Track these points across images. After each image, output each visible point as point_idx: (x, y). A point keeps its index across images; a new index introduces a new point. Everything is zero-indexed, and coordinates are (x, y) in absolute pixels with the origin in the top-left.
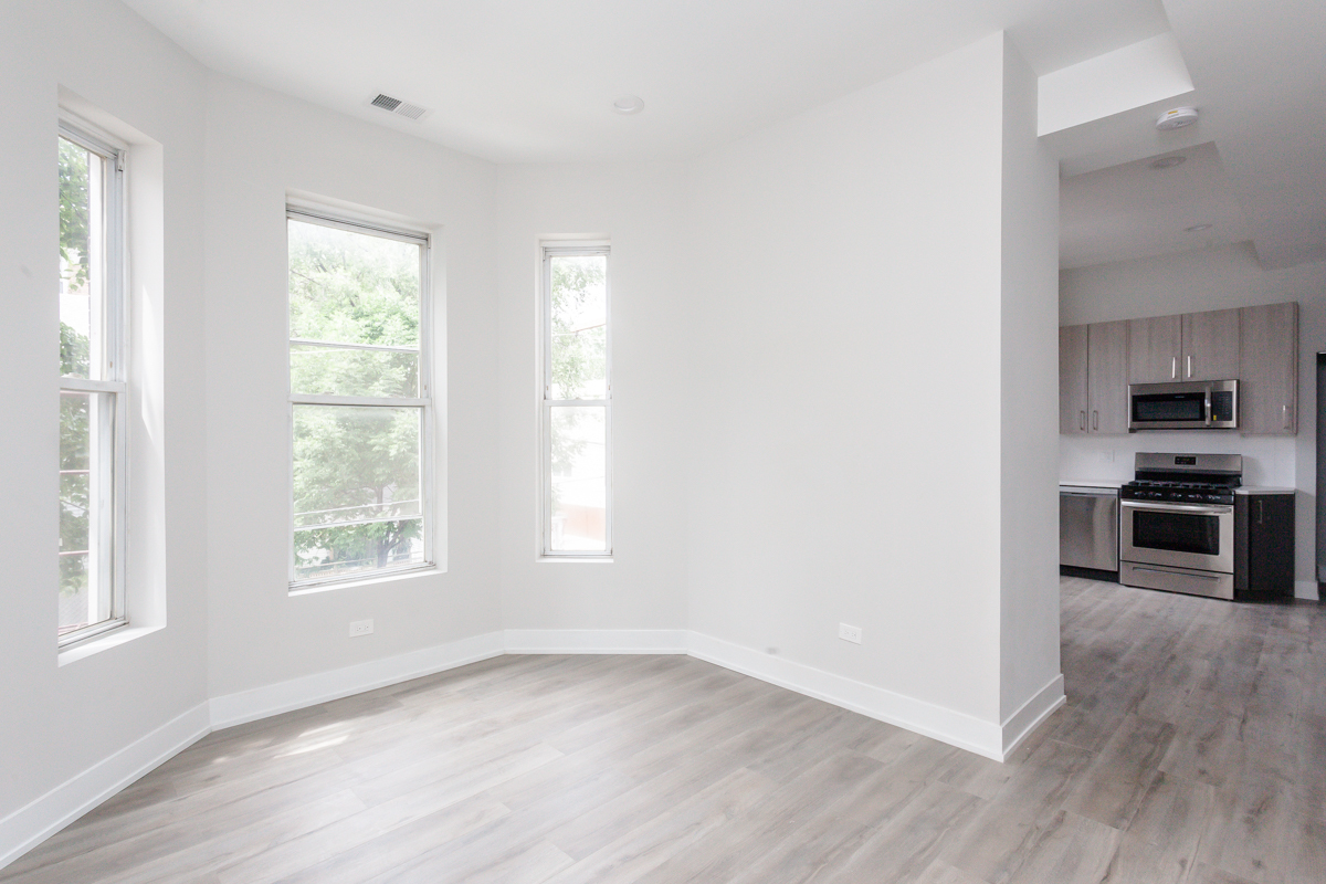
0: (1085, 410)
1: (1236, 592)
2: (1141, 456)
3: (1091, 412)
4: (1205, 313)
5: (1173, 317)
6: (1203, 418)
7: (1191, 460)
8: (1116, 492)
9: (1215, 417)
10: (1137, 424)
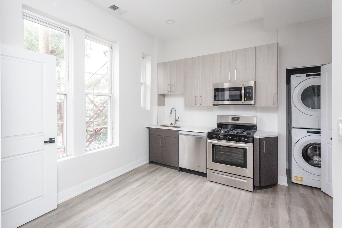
0: (197, 95)
1: (254, 187)
2: (219, 116)
3: (199, 97)
4: (242, 49)
5: (230, 52)
6: (241, 99)
7: (238, 119)
8: (206, 135)
9: (246, 98)
10: (216, 102)
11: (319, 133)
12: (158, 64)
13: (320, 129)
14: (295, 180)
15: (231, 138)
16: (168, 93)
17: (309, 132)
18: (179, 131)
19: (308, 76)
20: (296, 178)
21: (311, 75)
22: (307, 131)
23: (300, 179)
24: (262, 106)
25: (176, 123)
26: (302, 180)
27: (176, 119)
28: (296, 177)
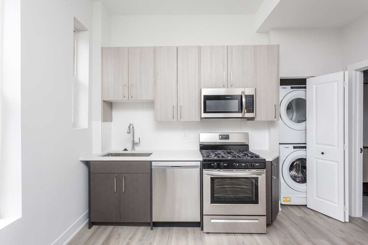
0: (176, 105)
3: (179, 107)
4: (239, 46)
5: (223, 47)
6: (241, 112)
7: (227, 137)
9: (246, 110)
10: (206, 115)
11: (305, 147)
12: (102, 48)
13: (306, 144)
14: (284, 201)
15: (237, 165)
16: (124, 99)
17: (295, 147)
18: (153, 162)
19: (292, 88)
20: (284, 199)
21: (294, 88)
22: (293, 147)
23: (288, 199)
24: (262, 120)
25: (133, 148)
26: (291, 199)
27: (133, 141)
28: (285, 197)
